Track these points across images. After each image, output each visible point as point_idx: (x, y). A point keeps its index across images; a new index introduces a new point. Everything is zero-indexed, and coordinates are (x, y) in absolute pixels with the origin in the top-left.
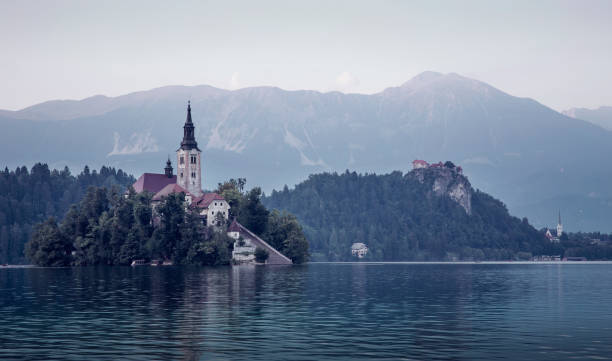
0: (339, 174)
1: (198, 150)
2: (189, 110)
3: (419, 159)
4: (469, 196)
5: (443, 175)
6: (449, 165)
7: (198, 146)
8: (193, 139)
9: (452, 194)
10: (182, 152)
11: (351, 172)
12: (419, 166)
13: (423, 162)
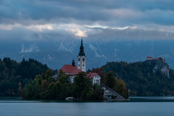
0: (119, 62)
1: (85, 56)
2: (82, 41)
3: (149, 56)
4: (169, 71)
5: (158, 62)
6: (160, 59)
7: (85, 55)
8: (83, 52)
9: (162, 70)
10: (79, 57)
11: (123, 61)
12: (149, 59)
13: (151, 58)
